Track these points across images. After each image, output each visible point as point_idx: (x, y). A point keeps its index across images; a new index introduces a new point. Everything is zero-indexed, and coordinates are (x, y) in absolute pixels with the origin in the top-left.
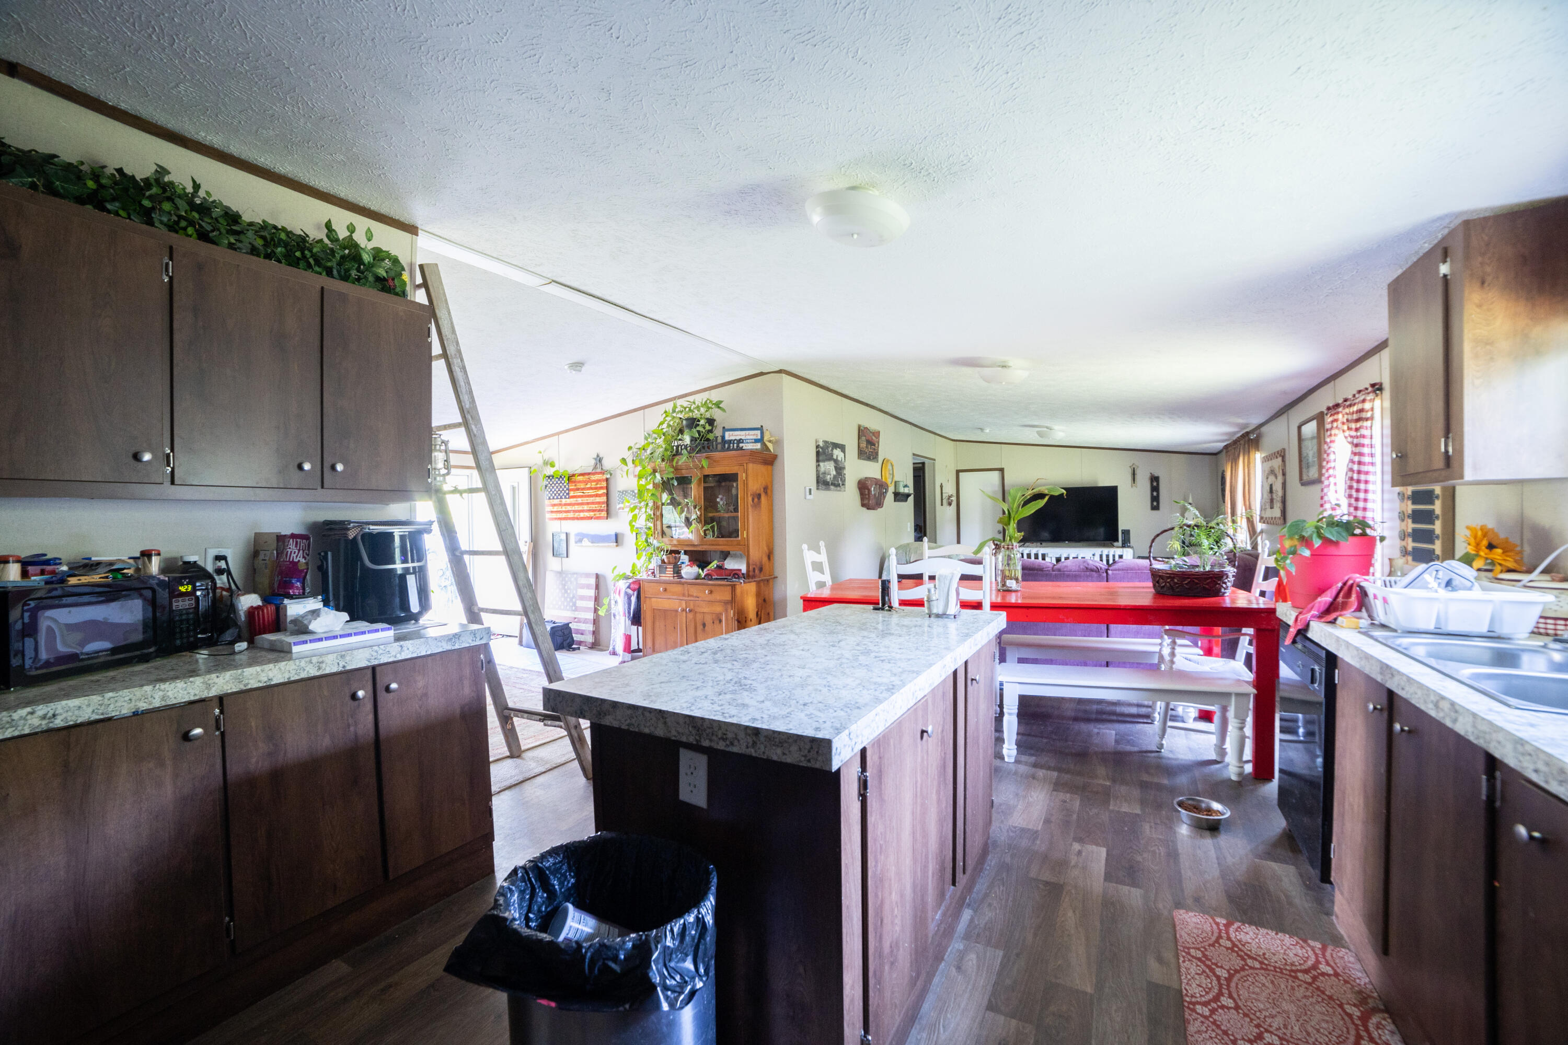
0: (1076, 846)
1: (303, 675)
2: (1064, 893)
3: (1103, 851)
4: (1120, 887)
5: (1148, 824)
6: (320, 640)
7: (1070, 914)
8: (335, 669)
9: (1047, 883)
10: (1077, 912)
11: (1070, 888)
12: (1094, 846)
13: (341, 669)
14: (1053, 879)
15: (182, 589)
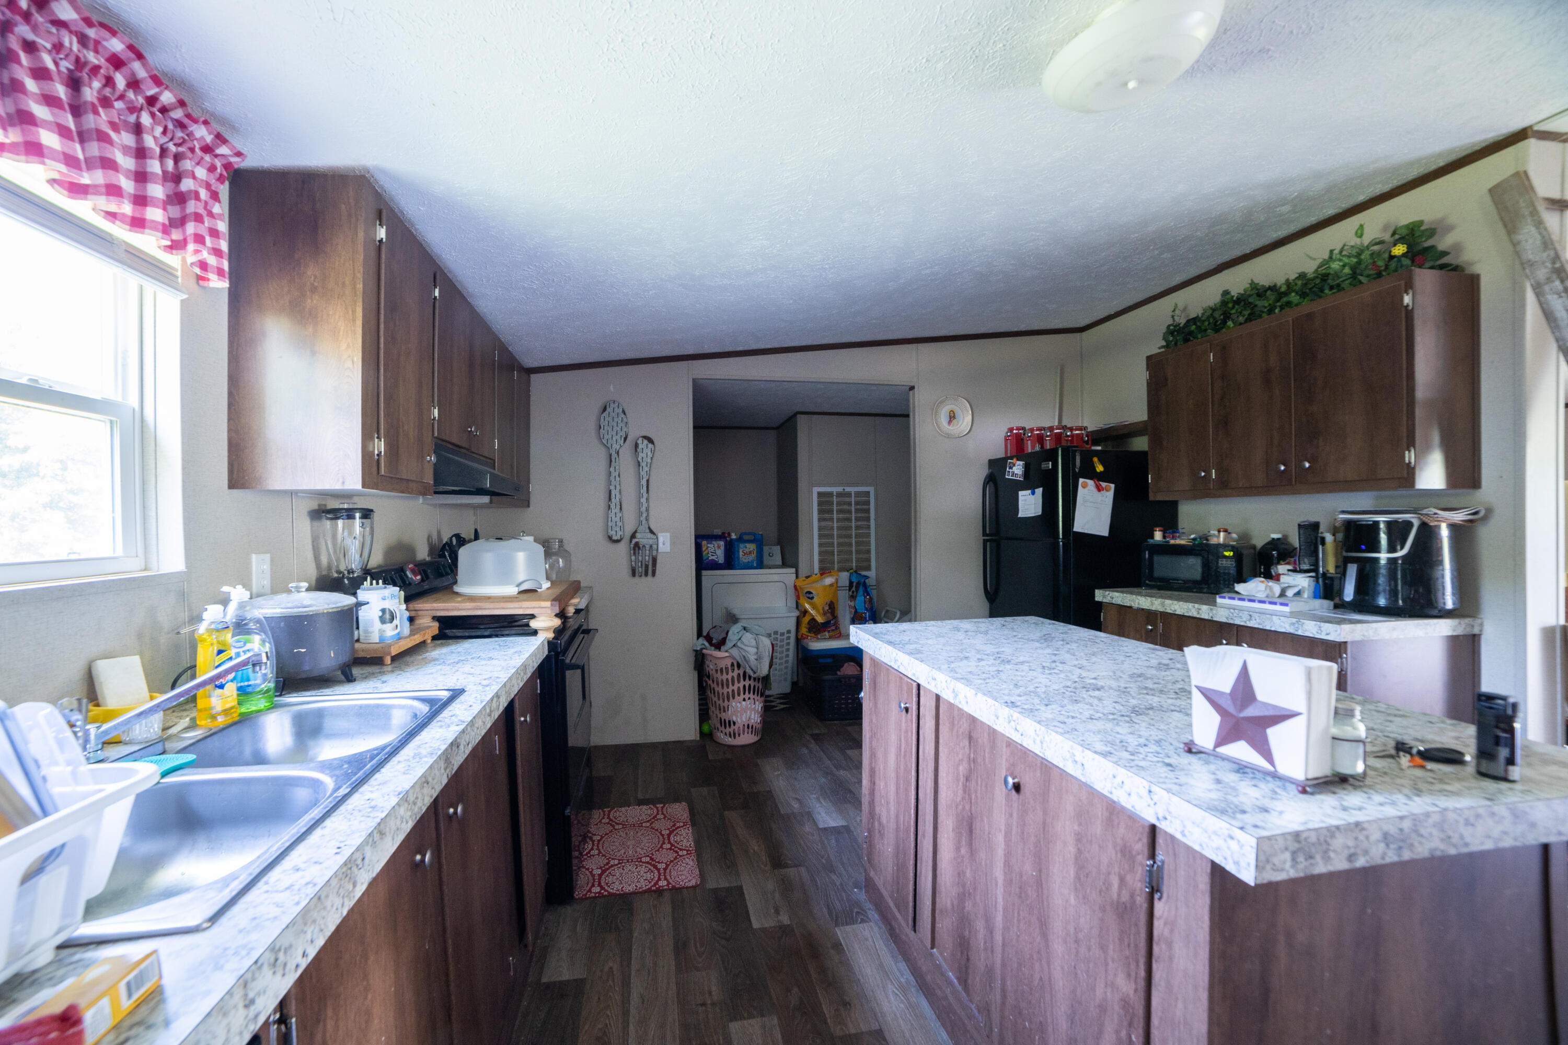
0: (785, 919)
1: (1190, 614)
2: (768, 862)
3: (756, 925)
4: (727, 885)
5: (715, 998)
6: (1243, 600)
7: (756, 848)
8: (1206, 617)
9: (786, 866)
10: (752, 851)
11: (766, 868)
12: (766, 925)
13: (1210, 618)
14: (783, 871)
15: (1227, 554)
